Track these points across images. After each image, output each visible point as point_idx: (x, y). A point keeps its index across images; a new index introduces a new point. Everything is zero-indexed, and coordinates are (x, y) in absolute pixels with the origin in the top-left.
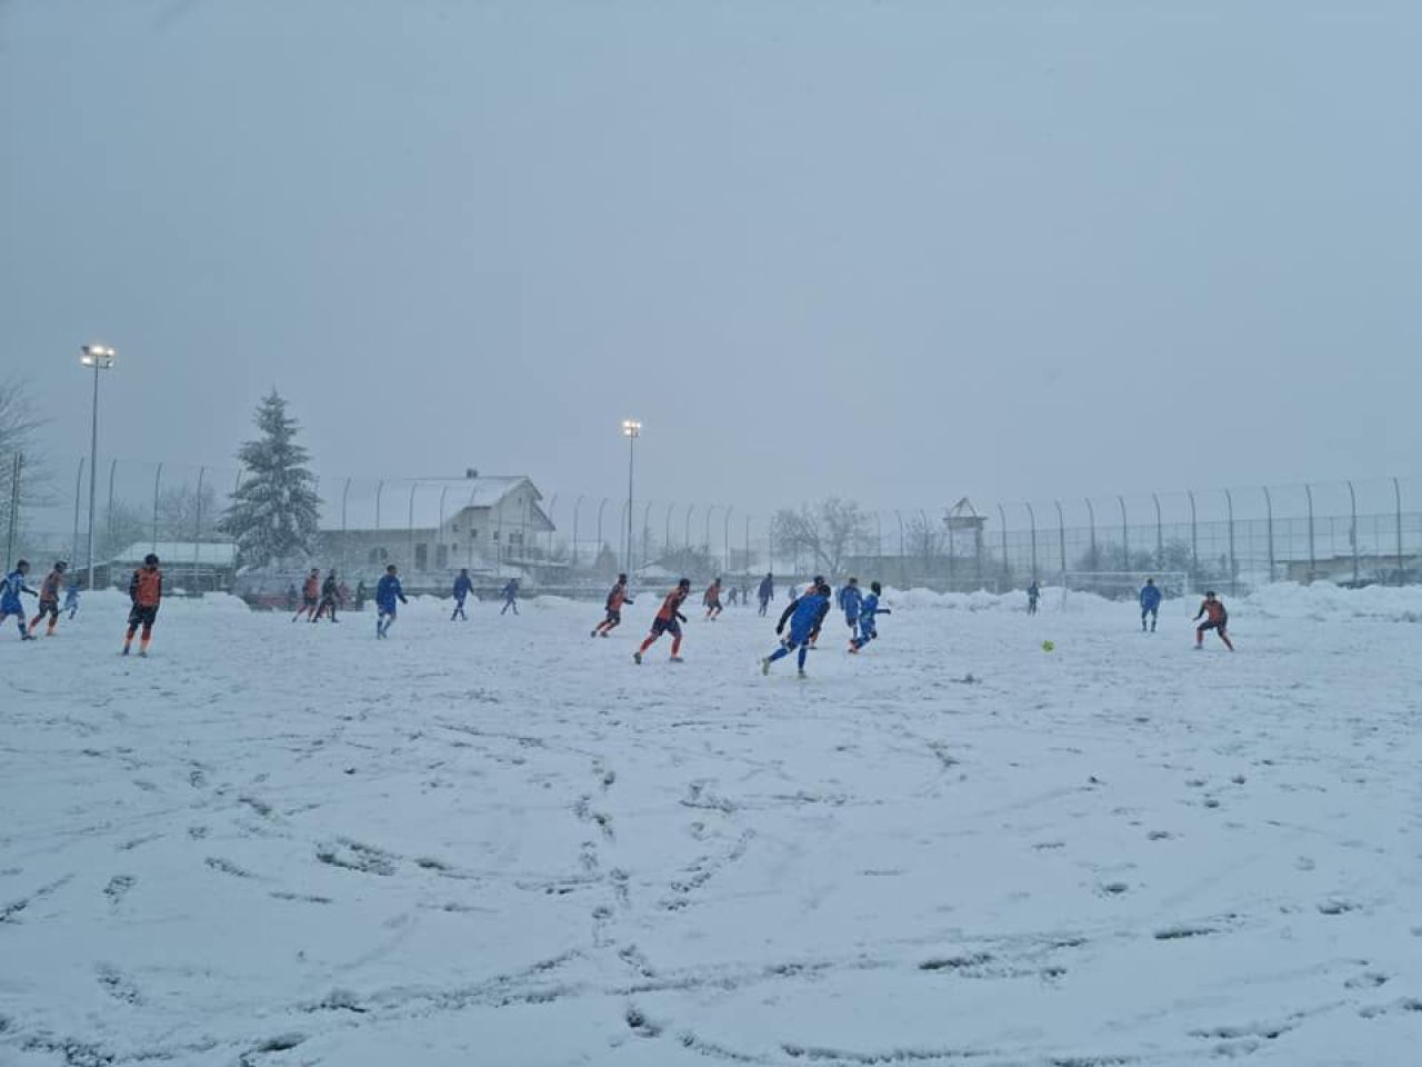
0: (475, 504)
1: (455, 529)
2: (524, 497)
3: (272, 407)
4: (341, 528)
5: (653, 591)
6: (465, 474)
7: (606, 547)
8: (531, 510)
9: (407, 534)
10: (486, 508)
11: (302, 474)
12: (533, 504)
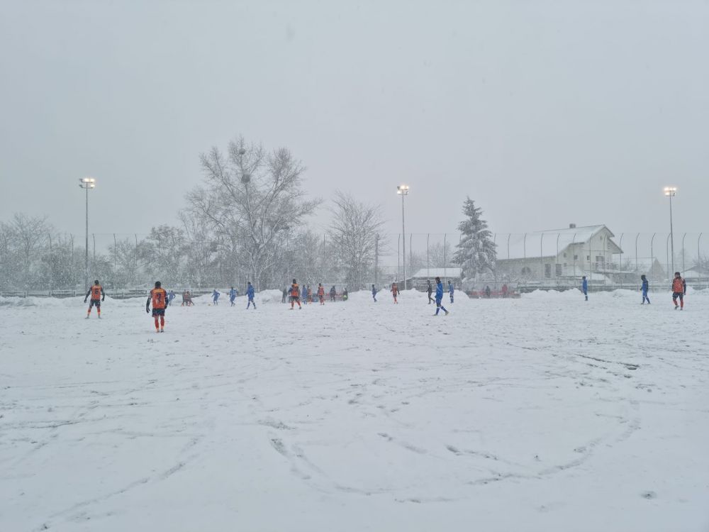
0: (575, 242)
1: (565, 256)
2: (603, 236)
3: (469, 205)
4: (507, 258)
5: (691, 286)
6: (569, 227)
7: (656, 261)
8: (609, 244)
9: (540, 259)
10: (583, 243)
11: (486, 233)
12: (608, 239)
